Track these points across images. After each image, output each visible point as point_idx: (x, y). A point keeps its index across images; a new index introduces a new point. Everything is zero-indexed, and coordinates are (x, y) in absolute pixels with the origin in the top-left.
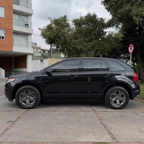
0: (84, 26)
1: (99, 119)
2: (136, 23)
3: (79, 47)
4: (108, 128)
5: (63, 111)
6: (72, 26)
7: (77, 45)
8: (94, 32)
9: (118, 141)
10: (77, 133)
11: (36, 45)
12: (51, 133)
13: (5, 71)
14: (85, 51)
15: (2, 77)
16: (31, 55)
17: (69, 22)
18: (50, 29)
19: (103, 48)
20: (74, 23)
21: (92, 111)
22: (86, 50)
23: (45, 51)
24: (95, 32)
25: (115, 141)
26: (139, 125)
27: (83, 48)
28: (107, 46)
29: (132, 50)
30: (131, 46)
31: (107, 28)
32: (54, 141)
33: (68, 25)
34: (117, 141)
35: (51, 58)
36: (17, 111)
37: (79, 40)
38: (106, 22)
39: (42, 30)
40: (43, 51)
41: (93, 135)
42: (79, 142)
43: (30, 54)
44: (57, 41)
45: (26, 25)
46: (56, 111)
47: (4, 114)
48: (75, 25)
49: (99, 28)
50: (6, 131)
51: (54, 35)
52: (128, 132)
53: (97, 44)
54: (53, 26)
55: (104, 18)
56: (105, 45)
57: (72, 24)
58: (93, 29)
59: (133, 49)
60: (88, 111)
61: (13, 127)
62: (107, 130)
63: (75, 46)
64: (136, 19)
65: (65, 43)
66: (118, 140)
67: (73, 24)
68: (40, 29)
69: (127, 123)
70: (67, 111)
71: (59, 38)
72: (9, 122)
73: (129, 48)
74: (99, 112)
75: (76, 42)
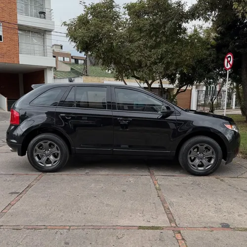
0: (146, 17)
1: (156, 189)
2: (238, 16)
3: (135, 58)
4: (168, 204)
5: (101, 175)
6: (125, 17)
7: (133, 54)
8: (164, 28)
9: (178, 226)
10: (117, 212)
11: (62, 48)
12: (77, 211)
13: (8, 99)
14: (146, 65)
15: (2, 111)
16: (53, 70)
17: (118, 10)
18: (84, 23)
19: (179, 60)
20: (127, 10)
21: (148, 175)
22: (148, 64)
23: (78, 60)
24: (166, 29)
25: (173, 225)
26: (218, 199)
27: (144, 59)
28: (188, 56)
29: (230, 64)
30: (228, 57)
31: (189, 21)
32: (80, 225)
33: (116, 16)
34: (176, 225)
35: (87, 76)
36: (27, 174)
37: (136, 44)
38: (186, 9)
39: (68, 25)
40: (75, 59)
41: (141, 215)
42: (117, 226)
43: (50, 68)
44: (96, 46)
45: (41, 13)
46: (89, 175)
47: (4, 181)
48: (129, 15)
49: (173, 21)
50: (8, 208)
51: (91, 34)
52: (197, 211)
53: (168, 52)
54: (90, 17)
55: (182, 3)
56: (184, 54)
57: (125, 14)
58: (161, 23)
59: (231, 62)
60: (142, 175)
61: (18, 202)
62: (164, 207)
63: (129, 56)
64: (238, 8)
65: (111, 49)
66: (177, 223)
67: (127, 12)
68: (65, 24)
69: (200, 196)
70: (108, 175)
71: (100, 41)
72: (12, 193)
73: (226, 60)
74: (160, 177)
75: (131, 49)
